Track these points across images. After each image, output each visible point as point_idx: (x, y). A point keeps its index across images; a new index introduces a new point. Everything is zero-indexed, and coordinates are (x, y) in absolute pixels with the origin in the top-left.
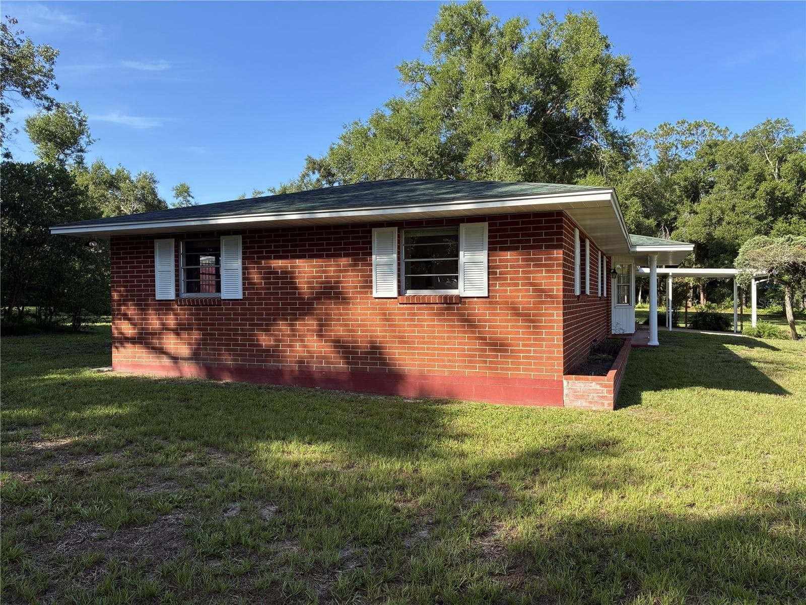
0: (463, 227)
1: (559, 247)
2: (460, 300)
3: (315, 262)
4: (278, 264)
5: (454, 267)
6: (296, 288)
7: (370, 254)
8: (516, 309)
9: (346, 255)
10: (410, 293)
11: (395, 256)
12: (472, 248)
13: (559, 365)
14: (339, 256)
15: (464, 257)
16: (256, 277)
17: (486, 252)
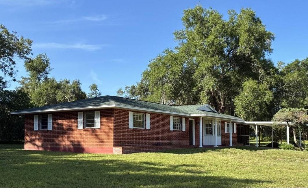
0: (95, 112)
1: (113, 117)
2: (95, 129)
3: (67, 120)
4: (60, 121)
5: (93, 121)
6: (63, 127)
7: (77, 119)
8: (105, 131)
9: (73, 119)
10: (86, 128)
11: (82, 119)
12: (97, 117)
13: (113, 144)
14: (71, 119)
15: (95, 119)
16: (55, 125)
17: (99, 118)
